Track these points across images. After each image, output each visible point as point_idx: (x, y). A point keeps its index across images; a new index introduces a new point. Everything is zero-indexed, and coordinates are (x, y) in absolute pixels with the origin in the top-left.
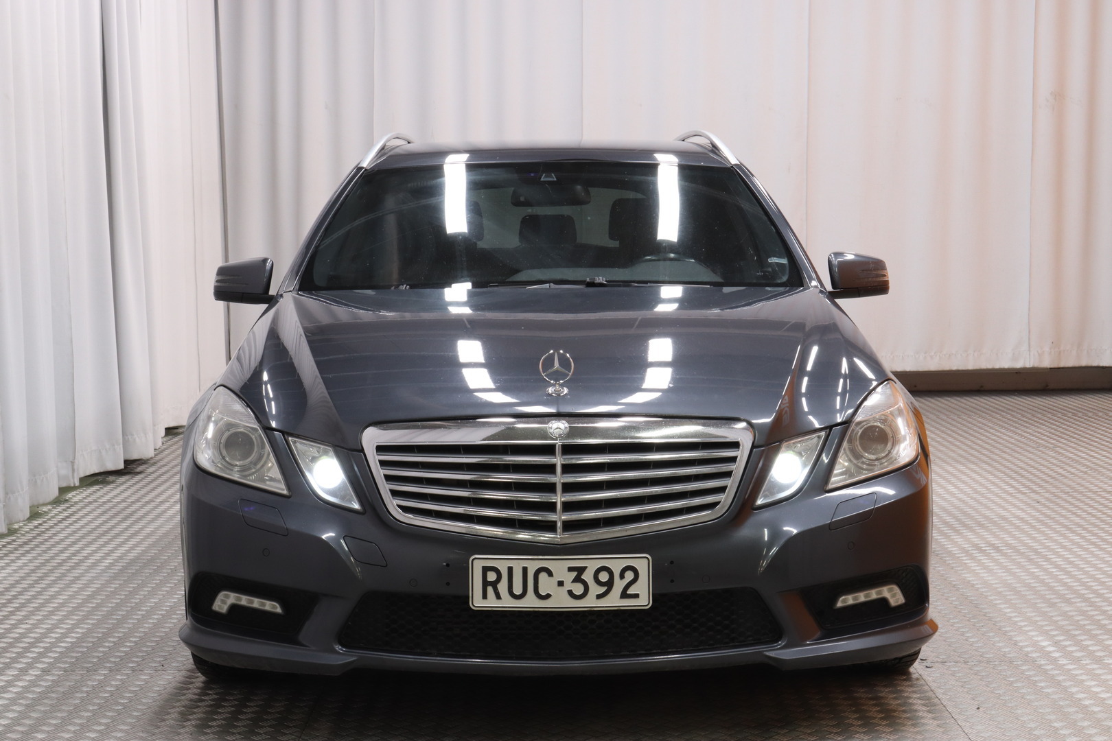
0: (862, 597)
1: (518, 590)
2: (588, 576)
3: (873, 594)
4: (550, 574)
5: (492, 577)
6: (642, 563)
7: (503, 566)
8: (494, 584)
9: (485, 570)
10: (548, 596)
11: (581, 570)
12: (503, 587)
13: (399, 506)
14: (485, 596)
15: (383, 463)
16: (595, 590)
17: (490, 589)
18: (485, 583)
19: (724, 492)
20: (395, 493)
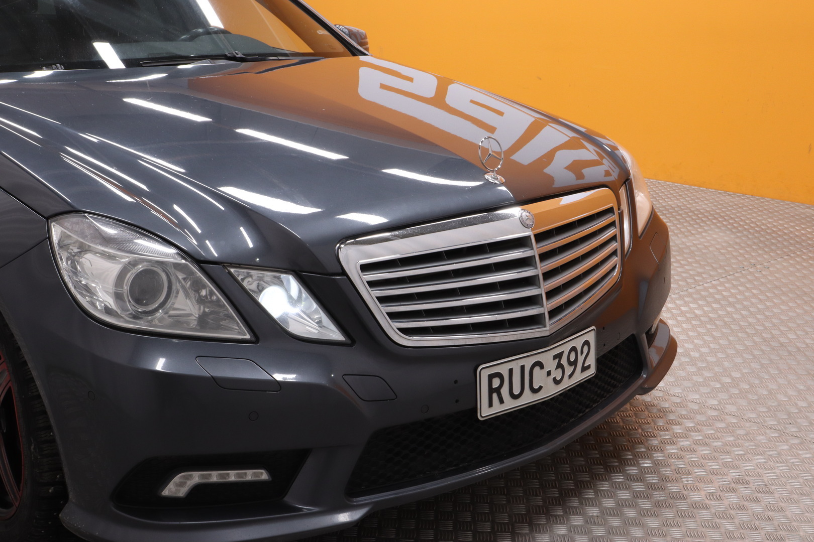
1: (516, 391)
2: (564, 361)
4: (542, 366)
5: (496, 383)
6: (591, 335)
7: (504, 370)
8: (498, 390)
9: (491, 377)
10: (541, 388)
11: (560, 356)
12: (505, 391)
13: (399, 329)
14: (491, 405)
15: (372, 284)
17: (495, 396)
18: (491, 391)
20: (393, 316)
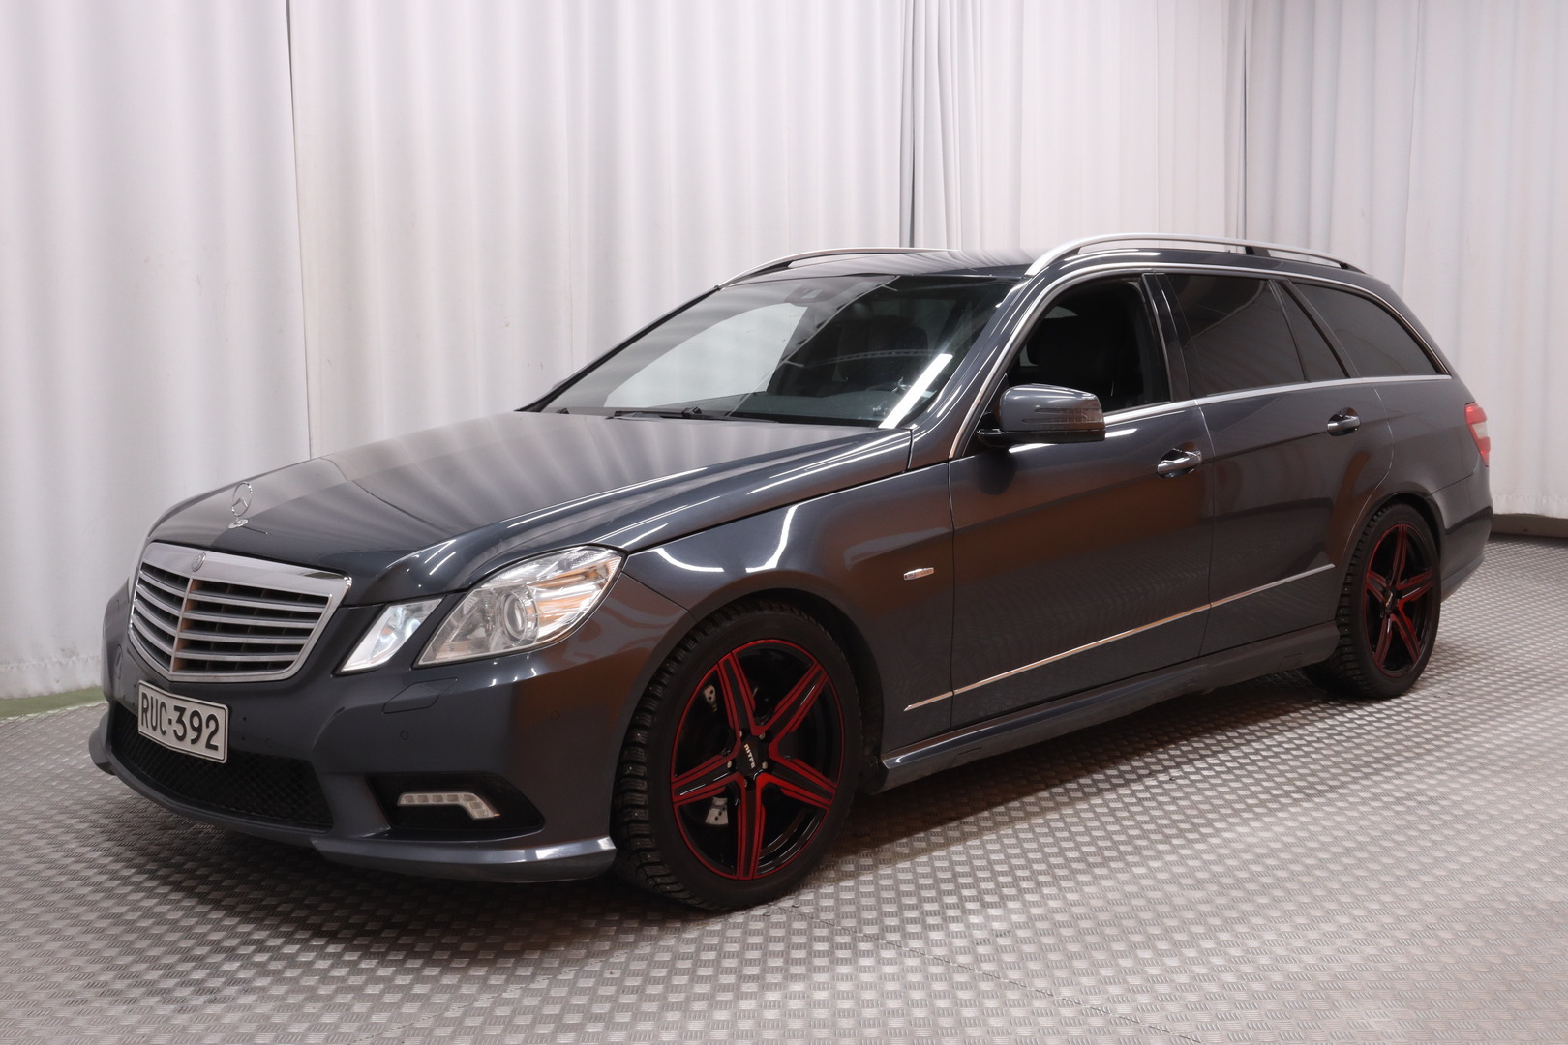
0: (431, 799)
1: (154, 721)
2: (186, 719)
3: (446, 798)
4: (165, 709)
5: (145, 704)
6: (221, 713)
7: (149, 695)
8: (146, 712)
9: (143, 697)
10: (165, 732)
11: (181, 711)
12: (149, 715)
14: (142, 722)
16: (191, 735)
17: (144, 716)
18: (143, 709)
19: (309, 635)
